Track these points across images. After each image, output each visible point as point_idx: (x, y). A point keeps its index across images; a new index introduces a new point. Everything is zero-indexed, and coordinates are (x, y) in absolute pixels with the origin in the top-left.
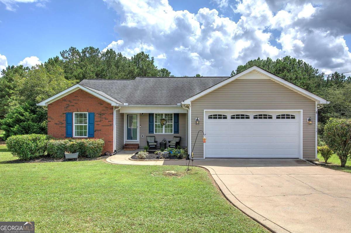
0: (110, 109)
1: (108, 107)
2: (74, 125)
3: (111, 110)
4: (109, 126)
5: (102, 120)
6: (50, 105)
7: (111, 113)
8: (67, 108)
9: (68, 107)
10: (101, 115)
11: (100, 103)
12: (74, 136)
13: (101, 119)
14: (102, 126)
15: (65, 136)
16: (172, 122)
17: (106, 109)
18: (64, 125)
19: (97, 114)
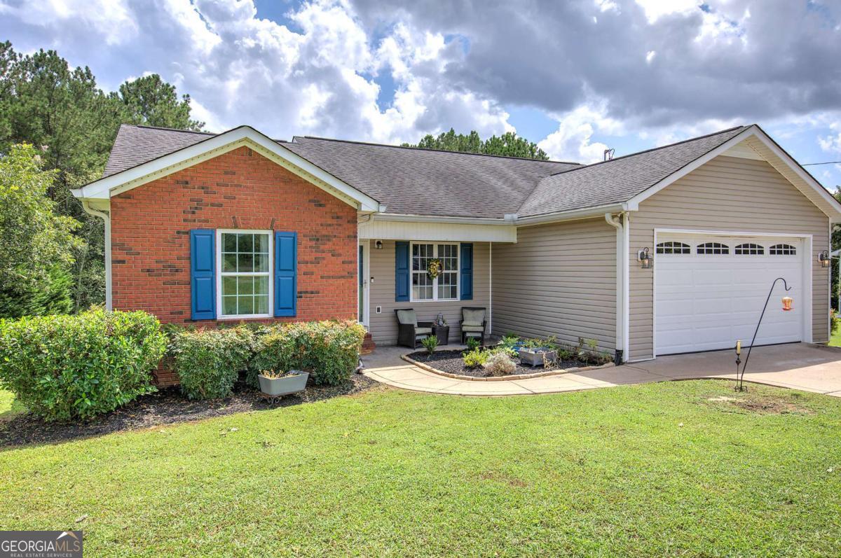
0: (348, 222)
1: (340, 215)
2: (220, 274)
3: (352, 225)
4: (343, 277)
5: (324, 258)
6: (120, 200)
7: (351, 234)
8: (193, 213)
9: (196, 208)
10: (318, 240)
11: (315, 201)
12: (220, 315)
13: (319, 255)
14: (322, 277)
15: (187, 315)
16: (456, 269)
17: (335, 221)
18: (183, 276)
19: (304, 236)
